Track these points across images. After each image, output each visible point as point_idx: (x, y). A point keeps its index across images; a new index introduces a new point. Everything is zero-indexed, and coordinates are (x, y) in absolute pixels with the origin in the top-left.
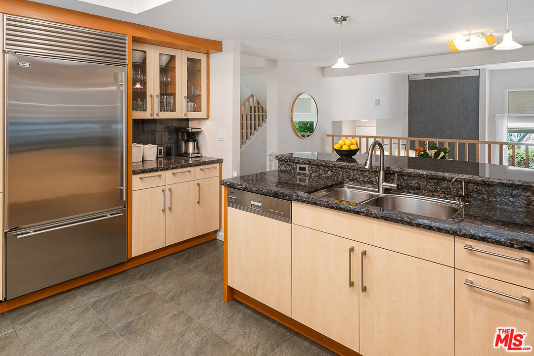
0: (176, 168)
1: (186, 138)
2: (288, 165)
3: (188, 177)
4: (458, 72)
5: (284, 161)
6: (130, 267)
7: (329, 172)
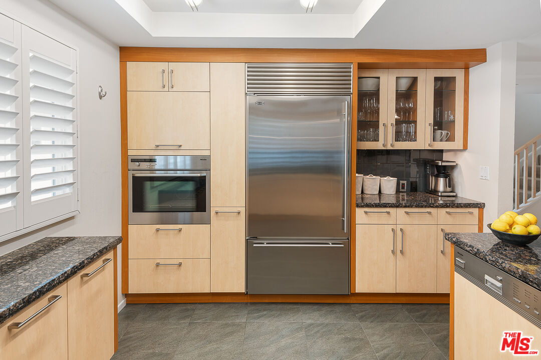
0: (410, 206)
1: (436, 173)
3: (428, 219)
6: (355, 302)
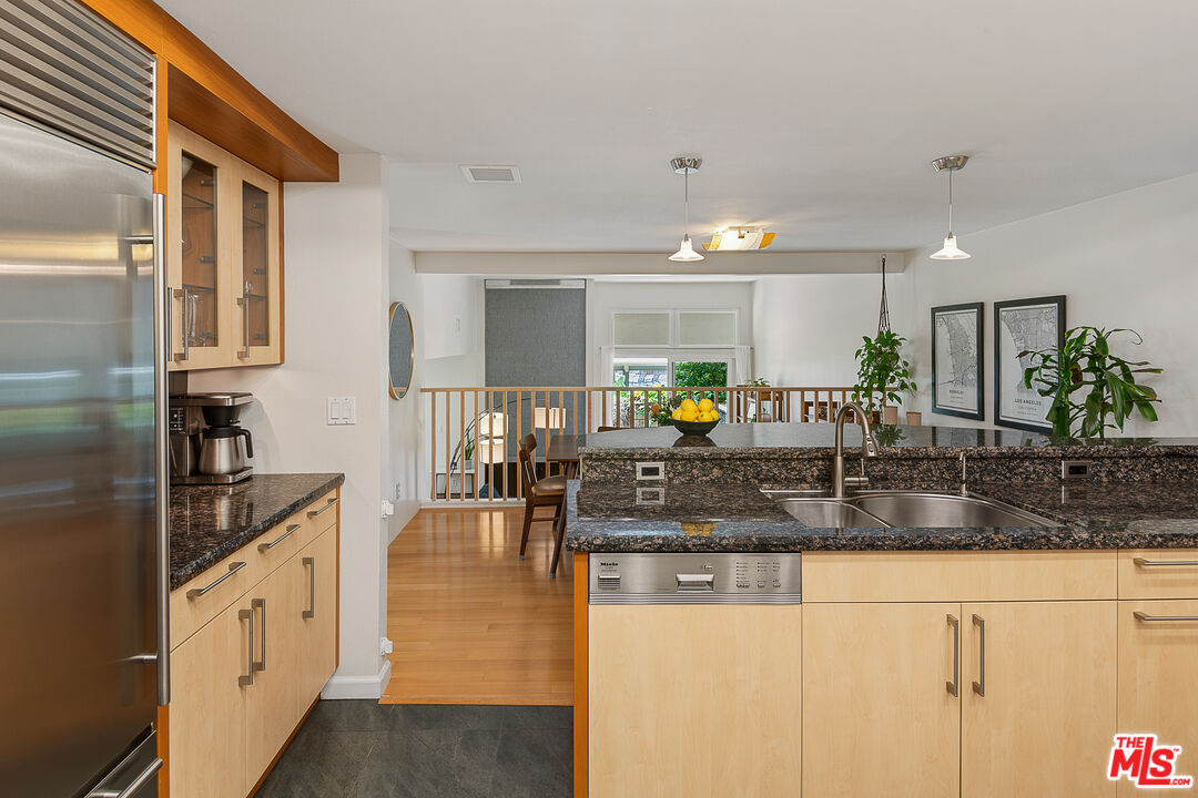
0: (270, 527)
1: (203, 426)
2: (611, 466)
4: (557, 282)
5: (596, 460)
7: (715, 470)
